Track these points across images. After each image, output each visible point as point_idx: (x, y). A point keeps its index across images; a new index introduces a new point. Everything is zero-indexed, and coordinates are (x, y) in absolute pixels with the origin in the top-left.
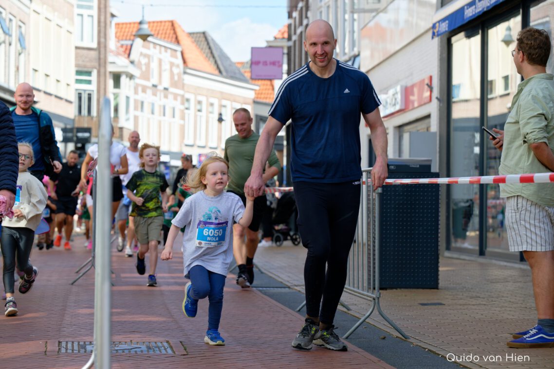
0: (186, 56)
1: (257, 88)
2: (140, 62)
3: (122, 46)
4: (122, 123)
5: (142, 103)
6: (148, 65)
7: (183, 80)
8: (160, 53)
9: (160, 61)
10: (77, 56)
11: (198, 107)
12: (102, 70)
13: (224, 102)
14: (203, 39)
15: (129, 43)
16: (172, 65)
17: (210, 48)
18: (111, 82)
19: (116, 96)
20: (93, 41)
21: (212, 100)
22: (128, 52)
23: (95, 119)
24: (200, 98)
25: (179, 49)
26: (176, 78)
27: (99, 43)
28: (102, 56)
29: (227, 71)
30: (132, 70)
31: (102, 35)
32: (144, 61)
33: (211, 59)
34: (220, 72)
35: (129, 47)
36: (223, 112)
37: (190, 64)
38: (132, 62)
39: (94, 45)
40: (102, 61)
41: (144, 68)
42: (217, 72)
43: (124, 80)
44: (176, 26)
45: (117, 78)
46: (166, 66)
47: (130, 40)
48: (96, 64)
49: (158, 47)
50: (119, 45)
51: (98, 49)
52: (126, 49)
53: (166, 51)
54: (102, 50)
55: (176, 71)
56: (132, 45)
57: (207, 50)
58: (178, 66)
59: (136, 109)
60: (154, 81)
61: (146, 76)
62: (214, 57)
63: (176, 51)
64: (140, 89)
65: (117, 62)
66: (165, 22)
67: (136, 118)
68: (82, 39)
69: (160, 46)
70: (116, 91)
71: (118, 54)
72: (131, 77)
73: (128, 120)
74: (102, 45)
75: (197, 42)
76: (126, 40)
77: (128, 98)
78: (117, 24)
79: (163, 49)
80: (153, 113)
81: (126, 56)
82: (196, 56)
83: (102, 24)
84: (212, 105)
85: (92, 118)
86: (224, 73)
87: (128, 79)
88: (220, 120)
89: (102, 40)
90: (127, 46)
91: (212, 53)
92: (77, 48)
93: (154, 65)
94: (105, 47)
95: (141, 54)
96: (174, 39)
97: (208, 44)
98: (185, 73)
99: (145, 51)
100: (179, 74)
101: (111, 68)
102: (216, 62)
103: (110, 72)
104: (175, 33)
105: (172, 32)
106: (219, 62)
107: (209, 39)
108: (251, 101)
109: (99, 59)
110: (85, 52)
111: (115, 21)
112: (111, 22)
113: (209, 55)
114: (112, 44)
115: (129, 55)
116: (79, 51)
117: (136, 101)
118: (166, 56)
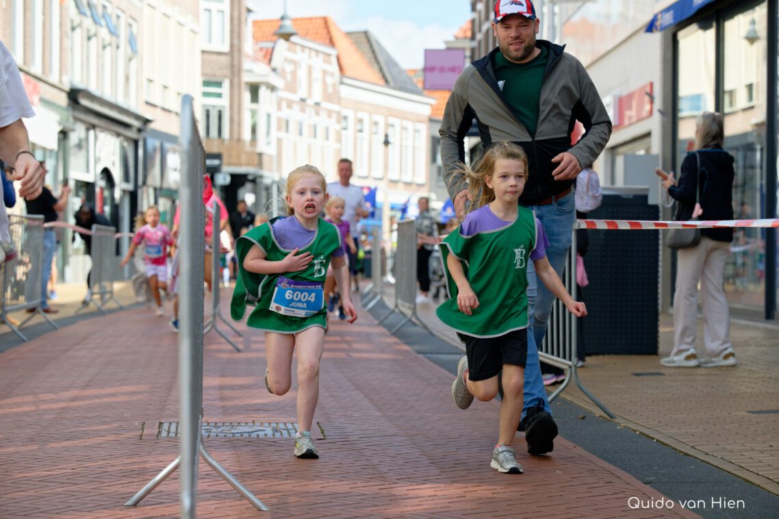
0: (344, 62)
1: (433, 102)
2: (283, 70)
3: (261, 49)
4: (261, 147)
5: (287, 122)
6: (294, 73)
7: (339, 92)
8: (310, 57)
9: (310, 68)
10: (204, 63)
11: (359, 127)
12: (236, 80)
13: (392, 120)
14: (365, 40)
15: (270, 45)
16: (325, 72)
17: (373, 52)
18: (247, 96)
19: (254, 113)
20: (223, 43)
21: (376, 118)
22: (268, 57)
23: (227, 143)
24: (361, 115)
25: (333, 52)
26: (330, 90)
27: (232, 46)
28: (236, 62)
29: (395, 80)
30: (274, 80)
31: (236, 35)
32: (289, 68)
33: (376, 66)
34: (386, 81)
35: (270, 51)
36: (391, 132)
37: (348, 72)
38: (274, 70)
39: (226, 48)
40: (236, 69)
41: (289, 77)
42: (382, 82)
43: (263, 92)
44: (330, 23)
45: (254, 90)
46: (317, 75)
47: (271, 41)
48: (228, 72)
49: (307, 51)
50: (257, 47)
51: (231, 53)
52: (266, 53)
53: (317, 56)
54: (236, 54)
55: (330, 80)
56: (273, 49)
57: (370, 55)
58: (332, 75)
59: (279, 129)
60: (302, 93)
61: (291, 87)
62: (378, 63)
63: (329, 55)
64: (284, 104)
65: (254, 70)
66: (316, 18)
67: (279, 141)
68: (210, 40)
69: (310, 49)
70: (254, 106)
71: (256, 60)
72: (273, 88)
73: (268, 143)
74: (236, 48)
75: (357, 44)
76: (267, 41)
77: (269, 115)
78: (255, 23)
79: (313, 53)
80: (301, 134)
81: (267, 60)
82: (356, 61)
83: (236, 22)
84: (376, 123)
85: (223, 141)
86: (392, 83)
87: (269, 92)
88: (387, 143)
89: (236, 42)
90: (267, 49)
91: (376, 58)
92: (203, 52)
93: (302, 74)
94: (240, 50)
95: (286, 60)
96: (327, 41)
97: (371, 46)
98: (342, 83)
99: (290, 55)
100: (334, 86)
101: (247, 78)
102: (381, 70)
103: (247, 83)
104: (329, 32)
105: (325, 31)
106: (385, 69)
107: (372, 40)
108: (426, 119)
109: (232, 65)
110: (214, 57)
111: (252, 17)
112: (246, 19)
113: (373, 60)
114: (249, 46)
115: (270, 61)
116: (206, 56)
117: (279, 120)
118: (318, 63)
